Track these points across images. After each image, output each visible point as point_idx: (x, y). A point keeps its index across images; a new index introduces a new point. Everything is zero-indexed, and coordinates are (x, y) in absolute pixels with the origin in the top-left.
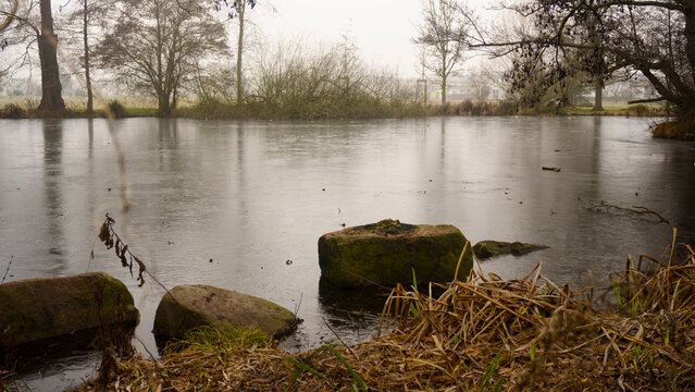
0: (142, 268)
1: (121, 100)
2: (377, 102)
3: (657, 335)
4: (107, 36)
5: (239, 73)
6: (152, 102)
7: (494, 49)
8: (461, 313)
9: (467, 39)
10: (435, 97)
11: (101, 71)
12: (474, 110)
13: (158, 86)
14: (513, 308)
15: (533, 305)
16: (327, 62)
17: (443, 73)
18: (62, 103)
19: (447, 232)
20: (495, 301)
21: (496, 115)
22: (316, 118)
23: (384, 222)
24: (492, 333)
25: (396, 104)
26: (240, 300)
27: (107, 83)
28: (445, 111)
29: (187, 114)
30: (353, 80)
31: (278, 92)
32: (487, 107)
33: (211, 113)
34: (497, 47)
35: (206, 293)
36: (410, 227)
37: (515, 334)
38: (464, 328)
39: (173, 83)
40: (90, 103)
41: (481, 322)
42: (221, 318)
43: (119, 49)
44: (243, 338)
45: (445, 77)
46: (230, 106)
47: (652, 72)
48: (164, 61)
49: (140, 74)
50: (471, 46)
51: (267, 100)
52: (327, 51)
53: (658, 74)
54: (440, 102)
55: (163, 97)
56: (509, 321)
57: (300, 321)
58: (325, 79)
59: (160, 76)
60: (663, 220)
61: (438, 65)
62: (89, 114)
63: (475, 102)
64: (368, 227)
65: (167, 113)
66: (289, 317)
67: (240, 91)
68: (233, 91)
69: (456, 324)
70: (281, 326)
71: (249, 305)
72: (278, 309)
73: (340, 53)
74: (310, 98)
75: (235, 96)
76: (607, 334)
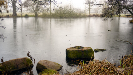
0: (35, 60)
1: (28, 14)
2: (76, 14)
3: (127, 73)
4: (25, 2)
5: (50, 9)
6: (33, 14)
7: (99, 5)
8: (91, 68)
9: (94, 3)
10: (88, 13)
11: (24, 8)
12: (95, 16)
13: (35, 11)
14: (101, 67)
15: (104, 67)
16: (67, 6)
17: (89, 9)
18: (17, 14)
19: (89, 49)
20: (98, 66)
21: (99, 17)
22: (65, 18)
23: (78, 46)
24: (97, 72)
25: (80, 15)
26: (52, 63)
27: (25, 11)
28: (90, 16)
29: (41, 17)
30: (72, 10)
31: (58, 12)
32: (98, 15)
33: (45, 17)
34: (100, 5)
35: (45, 62)
36: (82, 47)
37: (101, 72)
38: (92, 71)
39: (38, 10)
40: (22, 14)
41: (95, 70)
42: (48, 67)
43: (27, 4)
44: (52, 72)
45: (90, 9)
46: (48, 15)
47: (130, 10)
48: (36, 6)
49: (31, 9)
50: (95, 5)
51: (55, 14)
52: (67, 5)
53: (131, 10)
54: (88, 14)
55: (36, 13)
56: (100, 70)
57: (62, 67)
58: (67, 10)
59: (35, 9)
60: (130, 43)
61: (88, 7)
62: (22, 17)
63: (95, 14)
64: (75, 47)
65: (36, 16)
66: (60, 66)
67: (50, 12)
68: (49, 12)
69: (90, 70)
70: (59, 68)
71: (53, 64)
72: (58, 65)
73: (70, 5)
74: (64, 14)
75: (49, 13)
76: (118, 73)
